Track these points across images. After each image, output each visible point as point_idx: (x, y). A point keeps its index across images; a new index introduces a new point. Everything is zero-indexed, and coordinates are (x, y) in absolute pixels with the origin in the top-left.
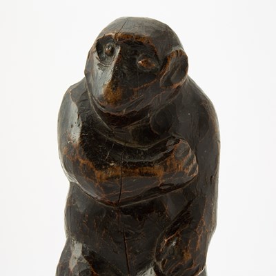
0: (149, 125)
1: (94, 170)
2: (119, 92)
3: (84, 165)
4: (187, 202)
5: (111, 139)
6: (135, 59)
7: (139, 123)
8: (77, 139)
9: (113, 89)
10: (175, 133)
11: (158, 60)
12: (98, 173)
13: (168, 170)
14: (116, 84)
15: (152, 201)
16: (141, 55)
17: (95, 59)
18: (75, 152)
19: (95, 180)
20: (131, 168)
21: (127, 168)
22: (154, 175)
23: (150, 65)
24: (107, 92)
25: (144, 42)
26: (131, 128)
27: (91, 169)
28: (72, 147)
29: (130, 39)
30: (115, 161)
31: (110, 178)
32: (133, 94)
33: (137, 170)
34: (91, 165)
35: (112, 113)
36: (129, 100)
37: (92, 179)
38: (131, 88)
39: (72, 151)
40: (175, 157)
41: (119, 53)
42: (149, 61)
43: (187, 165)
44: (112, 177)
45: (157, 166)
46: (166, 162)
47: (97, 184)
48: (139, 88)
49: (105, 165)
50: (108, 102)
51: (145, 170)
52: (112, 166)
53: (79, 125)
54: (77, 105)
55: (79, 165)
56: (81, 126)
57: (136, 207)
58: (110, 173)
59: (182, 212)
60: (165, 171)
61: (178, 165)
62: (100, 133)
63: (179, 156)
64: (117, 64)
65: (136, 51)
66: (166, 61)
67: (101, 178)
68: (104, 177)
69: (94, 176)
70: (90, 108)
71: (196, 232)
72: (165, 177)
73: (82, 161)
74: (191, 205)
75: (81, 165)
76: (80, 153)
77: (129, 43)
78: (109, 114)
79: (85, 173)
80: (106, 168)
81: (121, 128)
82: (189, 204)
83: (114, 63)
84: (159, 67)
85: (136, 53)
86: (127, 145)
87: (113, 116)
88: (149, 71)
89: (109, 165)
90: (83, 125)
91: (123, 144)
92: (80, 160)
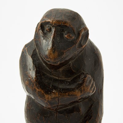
0: (71, 68)
1: (44, 94)
2: (56, 54)
3: (39, 91)
4: (90, 105)
5: (51, 76)
6: (63, 34)
7: (65, 67)
8: (34, 78)
9: (53, 52)
10: (83, 70)
11: (75, 34)
12: (46, 96)
13: (82, 93)
14: (55, 50)
15: (73, 107)
16: (66, 32)
17: (40, 33)
18: (33, 85)
19: (45, 99)
20: (64, 93)
21: (62, 93)
22: (76, 95)
23: (71, 38)
24: (50, 54)
25: (68, 25)
26: (61, 69)
27: (43, 94)
28: (31, 82)
29: (60, 24)
30: (55, 90)
31: (53, 98)
32: (64, 54)
33: (67, 94)
34: (43, 92)
35: (52, 64)
36: (61, 57)
37: (43, 99)
38: (62, 51)
39: (32, 83)
40: (86, 85)
41: (55, 32)
42: (71, 35)
43: (91, 88)
44: (54, 98)
45: (77, 91)
46: (81, 88)
47: (46, 101)
48: (66, 50)
49: (50, 91)
50: (51, 59)
51: (71, 93)
52: (54, 92)
53: (34, 70)
54: (32, 57)
55: (36, 92)
56: (35, 70)
57: (65, 110)
58: (53, 96)
59: (88, 111)
60: (81, 93)
61: (87, 89)
62: (45, 73)
63: (87, 84)
64: (54, 38)
65: (63, 30)
66: (79, 34)
67: (48, 98)
68: (50, 98)
69: (45, 97)
70: (39, 59)
71: (96, 121)
72: (81, 96)
73: (38, 90)
74: (93, 107)
75: (37, 91)
76: (36, 85)
77: (59, 26)
78: (51, 65)
79: (39, 96)
80: (51, 93)
81: (56, 70)
82: (91, 106)
83: (52, 37)
84: (75, 38)
85: (63, 31)
86: (60, 79)
87: (53, 65)
88: (71, 41)
89: (52, 91)
90: (36, 70)
91: (57, 78)
92: (36, 89)
